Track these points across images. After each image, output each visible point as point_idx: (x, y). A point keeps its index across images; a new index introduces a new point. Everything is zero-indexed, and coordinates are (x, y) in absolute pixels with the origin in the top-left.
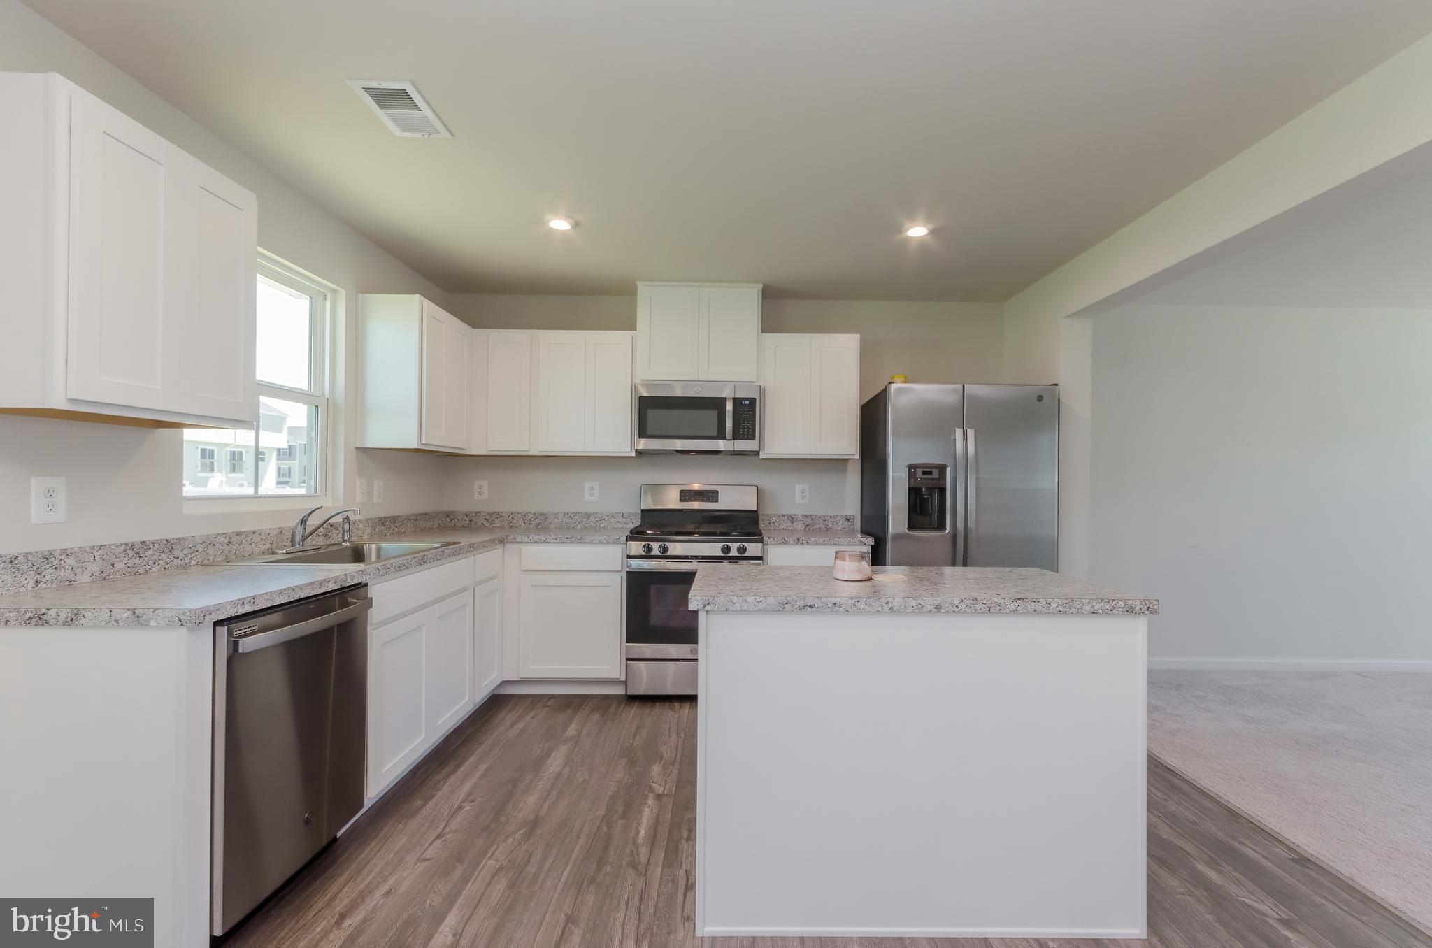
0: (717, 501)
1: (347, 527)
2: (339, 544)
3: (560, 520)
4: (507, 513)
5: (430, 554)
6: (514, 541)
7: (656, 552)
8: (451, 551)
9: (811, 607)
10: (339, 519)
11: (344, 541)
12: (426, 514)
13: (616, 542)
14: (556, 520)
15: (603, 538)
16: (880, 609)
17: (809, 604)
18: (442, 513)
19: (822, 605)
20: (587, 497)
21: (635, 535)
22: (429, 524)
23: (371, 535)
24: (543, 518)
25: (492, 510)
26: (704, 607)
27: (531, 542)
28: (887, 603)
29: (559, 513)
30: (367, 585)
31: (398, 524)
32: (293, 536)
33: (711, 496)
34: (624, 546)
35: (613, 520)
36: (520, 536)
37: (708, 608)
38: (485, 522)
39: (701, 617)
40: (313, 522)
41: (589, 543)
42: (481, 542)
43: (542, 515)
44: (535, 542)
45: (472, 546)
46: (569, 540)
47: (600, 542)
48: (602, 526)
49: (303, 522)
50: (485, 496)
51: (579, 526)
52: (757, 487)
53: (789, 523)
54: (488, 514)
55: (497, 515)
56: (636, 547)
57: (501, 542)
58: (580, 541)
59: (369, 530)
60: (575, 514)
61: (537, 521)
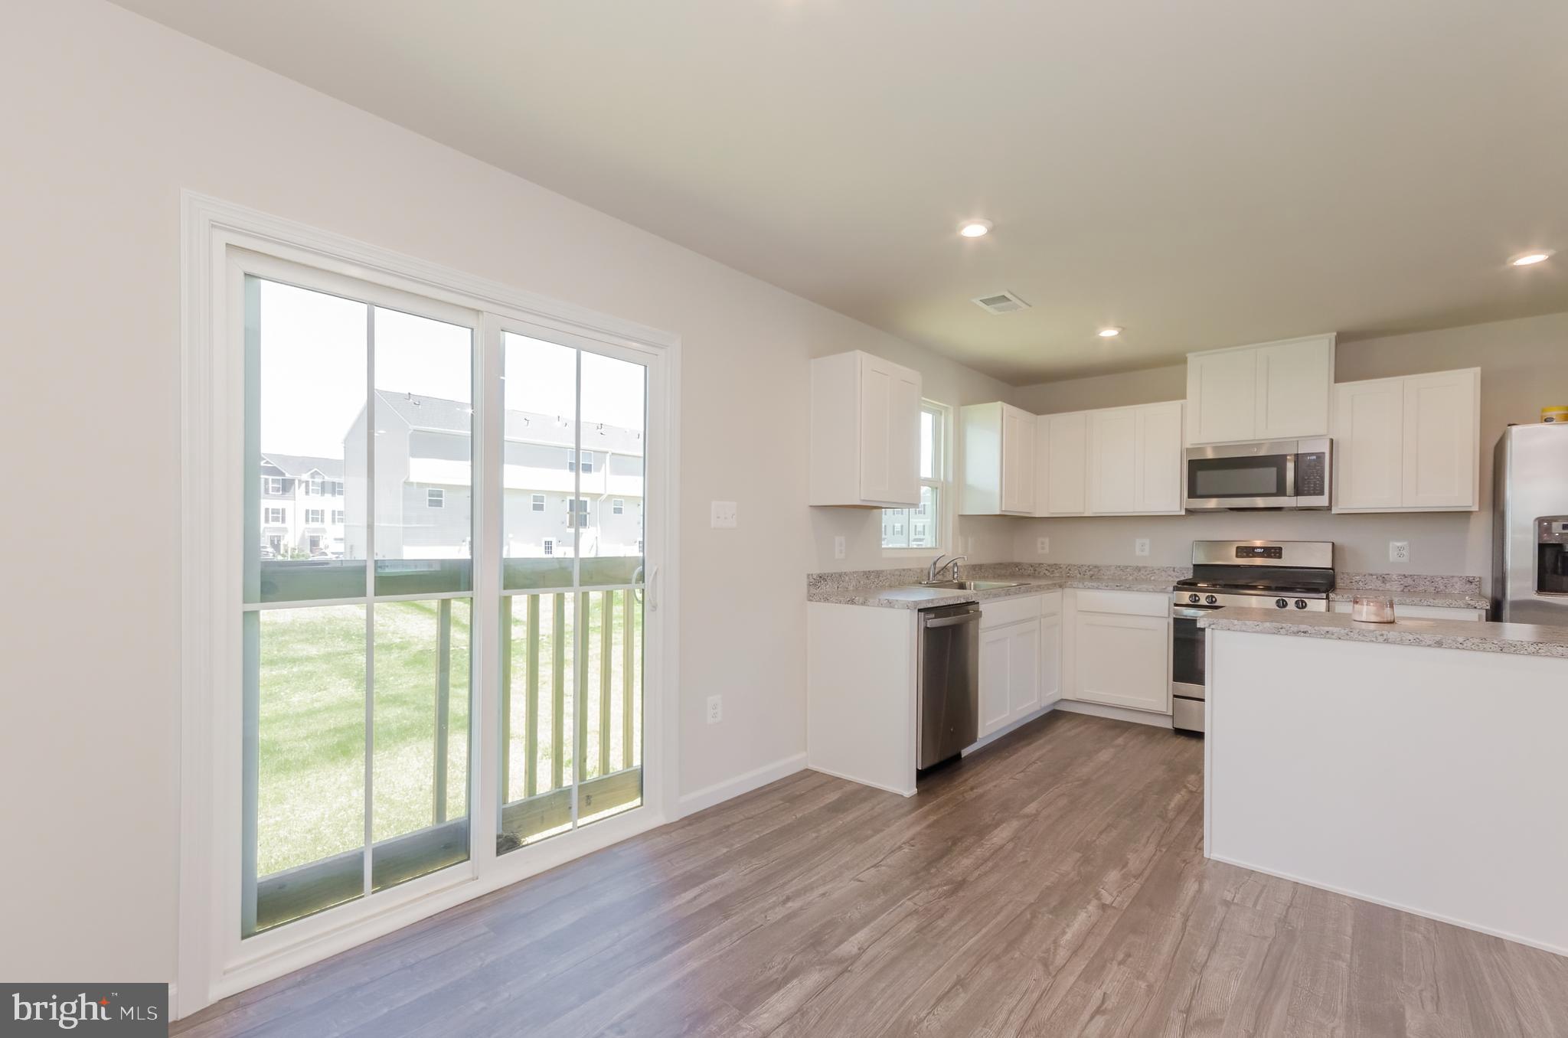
0: (1280, 557)
1: (956, 570)
2: (952, 581)
3: (1112, 572)
4: (1064, 565)
5: (1013, 589)
6: (1071, 587)
7: (1203, 601)
8: (1024, 589)
9: (1305, 632)
10: (951, 565)
11: (954, 579)
12: (1001, 564)
13: (1163, 591)
14: (1108, 573)
15: (1151, 587)
16: (1374, 639)
17: (1302, 630)
18: (1012, 563)
19: (1314, 632)
20: (1138, 552)
21: (1183, 585)
22: (1003, 572)
23: (967, 576)
24: (1096, 570)
25: (1052, 562)
26: (1210, 626)
27: (1085, 588)
28: (1382, 635)
29: (1111, 566)
30: (978, 603)
31: (983, 570)
32: (929, 573)
33: (1274, 552)
34: (1171, 595)
35: (1163, 573)
36: (1076, 583)
37: (1213, 626)
38: (1046, 572)
39: (1208, 632)
40: (940, 565)
41: (1137, 591)
42: (1046, 585)
43: (1095, 567)
44: (1089, 588)
45: (1039, 586)
46: (1119, 588)
47: (1148, 591)
48: (1152, 578)
49: (935, 564)
50: (1047, 550)
51: (1131, 578)
52: (1333, 544)
53: (1379, 583)
54: (1049, 566)
55: (1056, 566)
56: (1185, 596)
57: (1061, 586)
58: (1129, 589)
59: (966, 573)
60: (1127, 567)
61: (1091, 573)
